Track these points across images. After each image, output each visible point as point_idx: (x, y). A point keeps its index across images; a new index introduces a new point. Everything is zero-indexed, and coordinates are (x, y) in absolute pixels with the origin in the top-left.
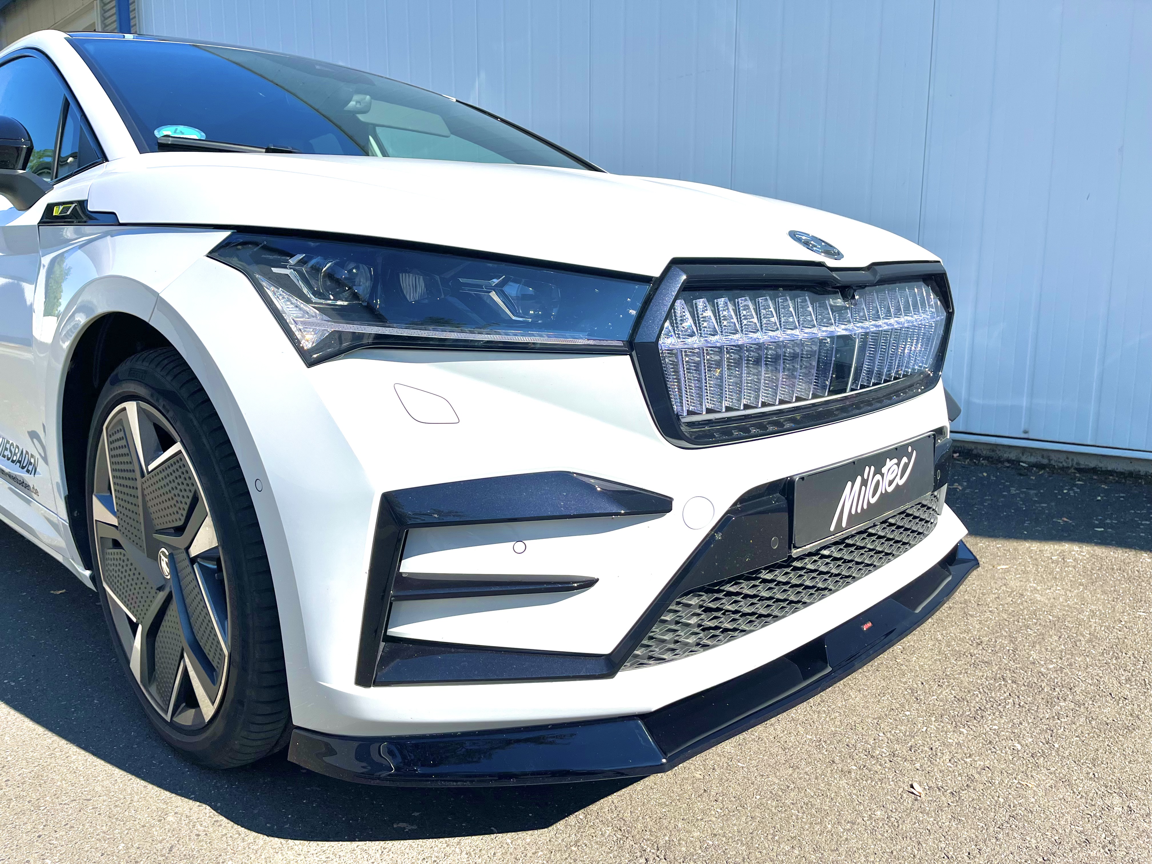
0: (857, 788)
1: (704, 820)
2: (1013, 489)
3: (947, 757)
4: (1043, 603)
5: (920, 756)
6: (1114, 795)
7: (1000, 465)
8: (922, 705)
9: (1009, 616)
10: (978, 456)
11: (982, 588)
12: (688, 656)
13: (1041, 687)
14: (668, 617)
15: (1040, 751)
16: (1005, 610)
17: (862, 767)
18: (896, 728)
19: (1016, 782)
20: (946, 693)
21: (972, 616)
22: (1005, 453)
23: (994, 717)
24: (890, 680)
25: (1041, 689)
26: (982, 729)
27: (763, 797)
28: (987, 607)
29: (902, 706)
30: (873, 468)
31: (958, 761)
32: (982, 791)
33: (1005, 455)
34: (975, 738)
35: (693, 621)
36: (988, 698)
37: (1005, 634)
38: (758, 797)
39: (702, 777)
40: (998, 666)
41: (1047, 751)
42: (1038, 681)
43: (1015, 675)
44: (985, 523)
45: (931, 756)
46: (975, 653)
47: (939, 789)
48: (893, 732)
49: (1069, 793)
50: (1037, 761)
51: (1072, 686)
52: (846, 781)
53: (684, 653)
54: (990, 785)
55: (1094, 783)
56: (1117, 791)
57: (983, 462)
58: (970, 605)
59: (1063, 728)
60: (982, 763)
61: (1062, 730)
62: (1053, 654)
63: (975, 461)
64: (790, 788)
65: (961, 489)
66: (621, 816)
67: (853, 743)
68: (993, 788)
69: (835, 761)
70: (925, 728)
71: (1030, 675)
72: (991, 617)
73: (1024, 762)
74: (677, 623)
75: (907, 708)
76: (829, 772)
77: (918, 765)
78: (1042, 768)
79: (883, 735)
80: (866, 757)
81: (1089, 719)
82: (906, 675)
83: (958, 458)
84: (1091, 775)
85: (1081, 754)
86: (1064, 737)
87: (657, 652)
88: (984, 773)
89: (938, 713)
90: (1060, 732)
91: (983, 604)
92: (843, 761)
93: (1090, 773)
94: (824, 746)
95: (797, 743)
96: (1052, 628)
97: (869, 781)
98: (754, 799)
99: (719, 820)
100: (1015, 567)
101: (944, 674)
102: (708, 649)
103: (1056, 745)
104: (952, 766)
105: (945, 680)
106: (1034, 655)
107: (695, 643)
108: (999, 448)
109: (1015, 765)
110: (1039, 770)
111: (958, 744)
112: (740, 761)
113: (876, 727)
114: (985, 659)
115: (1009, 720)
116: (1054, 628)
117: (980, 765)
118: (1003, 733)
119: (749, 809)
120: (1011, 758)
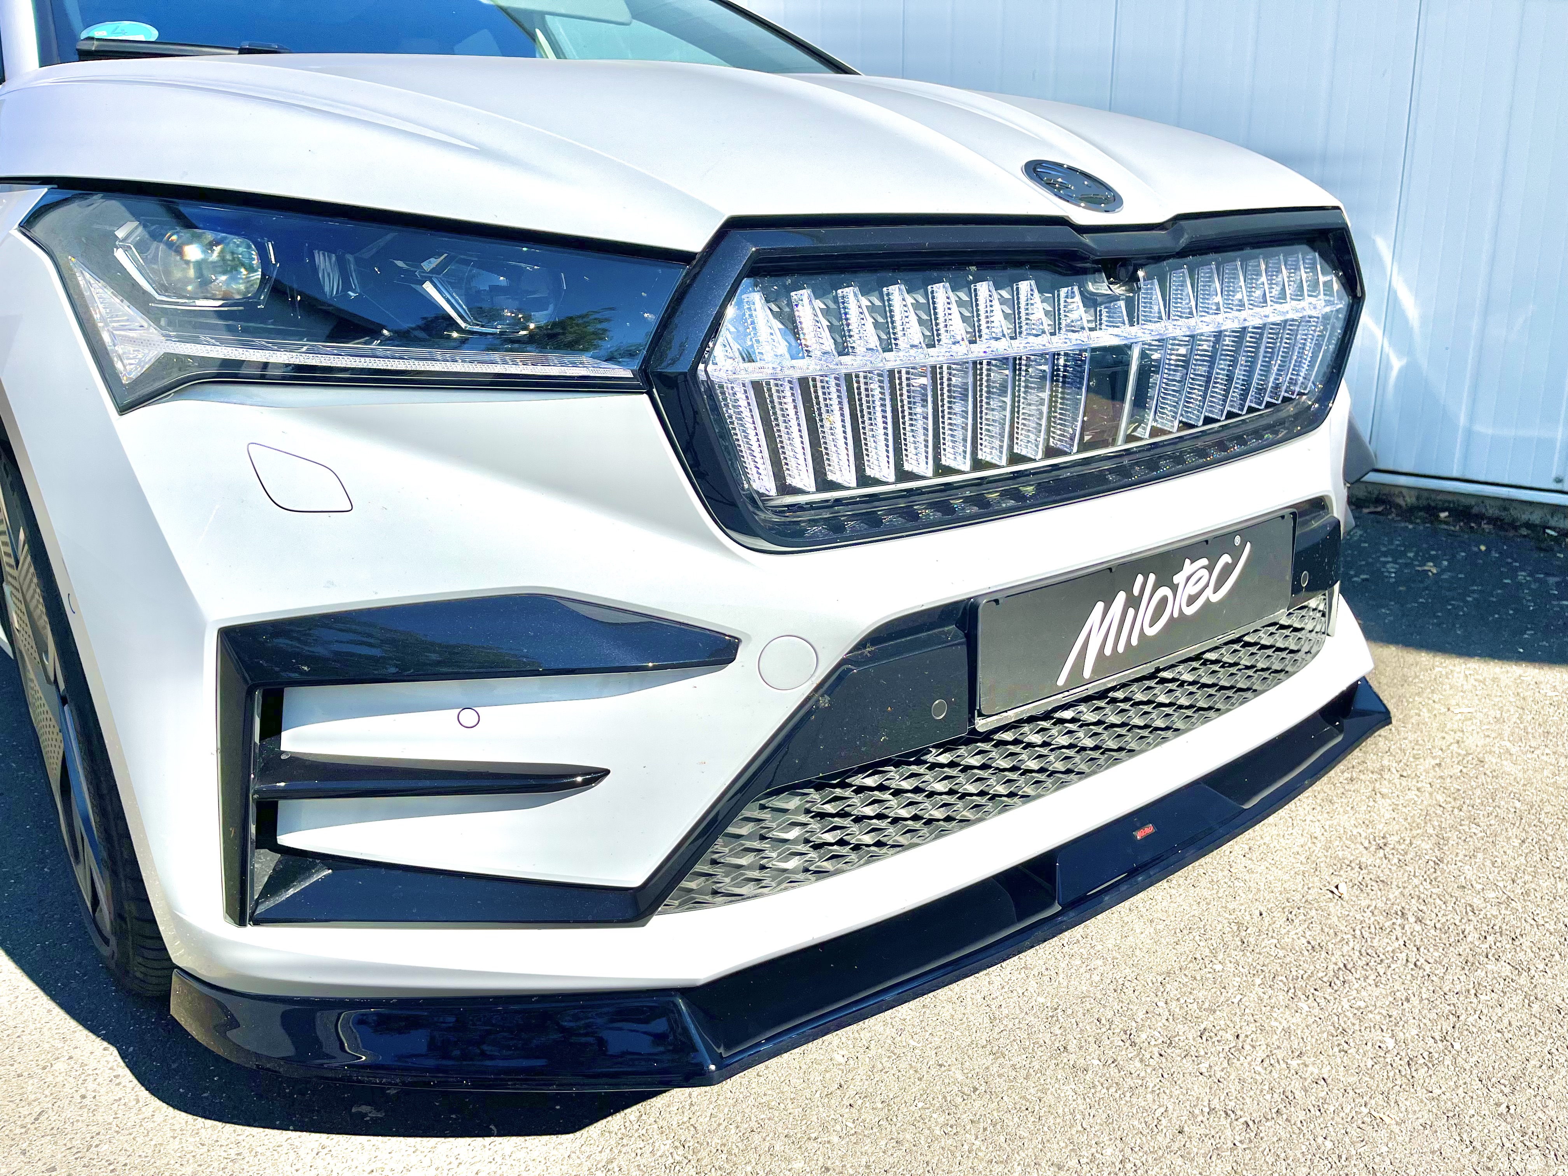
0: (1088, 1100)
1: (819, 1140)
2: (1523, 573)
3: (1261, 1054)
4: (1512, 778)
5: (1213, 1050)
6: (1535, 1151)
7: (1511, 534)
8: (1248, 954)
9: (1449, 799)
10: (1480, 517)
11: (1416, 747)
12: (786, 889)
13: (1463, 932)
14: (745, 830)
15: (1426, 1054)
16: (1445, 788)
17: (1110, 1062)
18: (1191, 993)
19: (1365, 1110)
20: (1297, 934)
21: (1383, 796)
22: (1524, 513)
23: (1364, 984)
24: (1208, 904)
25: (1462, 936)
26: (1336, 1006)
27: (928, 1106)
28: (1415, 780)
29: (1214, 952)
30: (1152, 577)
31: (1276, 1064)
32: (1299, 1125)
33: (1523, 516)
34: (1320, 1022)
35: (794, 833)
36: (1364, 948)
37: (1430, 831)
38: (920, 1105)
39: (843, 1061)
40: (1402, 889)
41: (1436, 1056)
42: (1461, 921)
43: (1424, 908)
44: (1459, 632)
45: (1232, 1050)
46: (1369, 863)
47: (1227, 1114)
48: (1182, 1001)
49: (1452, 1141)
50: (1414, 1074)
51: (1518, 934)
52: (1074, 1087)
53: (779, 884)
54: (1318, 1113)
55: (1504, 1124)
56: (1541, 1144)
57: (1486, 526)
58: (1386, 776)
59: (1478, 1012)
60: (1316, 1071)
61: (1476, 1016)
62: (1502, 872)
63: (1473, 525)
64: (977, 1093)
65: (1435, 571)
66: (693, 1121)
67: (1109, 1017)
68: (1322, 1119)
69: (1068, 1047)
70: (1239, 997)
71: (1450, 908)
72: (1416, 799)
73: (1391, 1074)
74: (763, 838)
75: (1220, 958)
76: (1052, 1067)
77: (1203, 1068)
78: (1419, 1089)
79: (1164, 1005)
80: (1122, 1044)
81: (1529, 1000)
82: (1238, 898)
83: (1448, 519)
84: (1503, 1109)
85: (1496, 1067)
86: (1475, 1030)
87: (726, 883)
88: (1314, 1090)
89: (1269, 972)
90: (1471, 1019)
91: (1409, 776)
92: (1080, 1048)
93: (1502, 1104)
94: (1060, 1018)
95: (1018, 1009)
96: (1514, 824)
97: (1112, 1090)
98: (913, 1108)
99: (843, 1142)
100: (1486, 710)
101: (1304, 900)
102: (824, 878)
103: (1457, 1046)
104: (1263, 1072)
105: (1302, 911)
106: (1469, 873)
107: (802, 868)
108: (1514, 504)
109: (1373, 1078)
110: (1412, 1090)
111: (1287, 1031)
112: (915, 1037)
113: (1157, 989)
114: (1382, 875)
115: (1389, 991)
116: (1517, 825)
117: (1312, 1074)
118: (1370, 1016)
119: (899, 1125)
120: (1370, 1063)
